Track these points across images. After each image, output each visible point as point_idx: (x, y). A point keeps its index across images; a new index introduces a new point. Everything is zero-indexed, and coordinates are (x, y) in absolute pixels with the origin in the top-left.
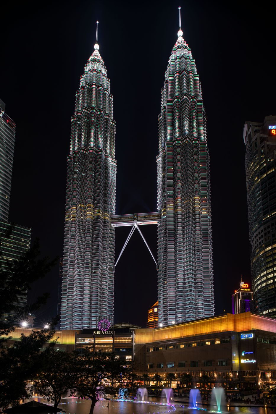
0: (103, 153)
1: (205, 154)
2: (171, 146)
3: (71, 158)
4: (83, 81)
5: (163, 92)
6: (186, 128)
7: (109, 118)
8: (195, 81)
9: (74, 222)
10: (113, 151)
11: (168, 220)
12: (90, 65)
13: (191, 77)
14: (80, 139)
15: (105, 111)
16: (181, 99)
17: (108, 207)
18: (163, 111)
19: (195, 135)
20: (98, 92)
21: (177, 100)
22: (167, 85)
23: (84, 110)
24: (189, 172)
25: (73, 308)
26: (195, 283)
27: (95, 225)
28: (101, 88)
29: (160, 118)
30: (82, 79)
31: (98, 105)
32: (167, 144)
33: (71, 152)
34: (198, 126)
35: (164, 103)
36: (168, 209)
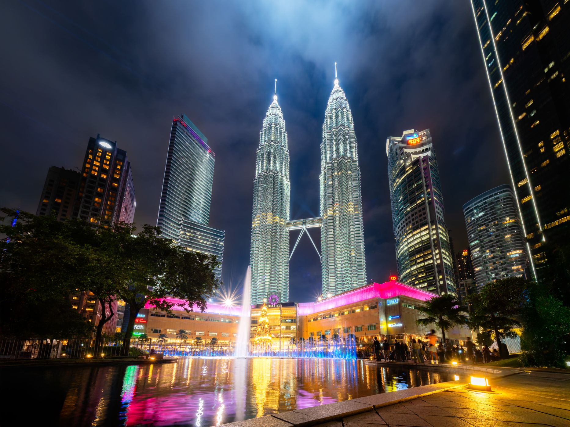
0: (280, 174)
1: (356, 170)
2: (330, 165)
3: (256, 179)
4: (265, 123)
5: (324, 126)
6: (341, 150)
7: (284, 148)
8: (348, 115)
9: (258, 227)
10: (288, 173)
11: (328, 222)
12: (270, 110)
13: (345, 112)
14: (262, 164)
15: (281, 144)
16: (337, 129)
17: (283, 215)
18: (325, 139)
19: (349, 155)
20: (276, 129)
21: (334, 130)
22: (327, 120)
23: (266, 143)
24: (344, 184)
25: (256, 293)
26: (351, 271)
27: (274, 228)
28: (278, 126)
29: (322, 146)
30: (265, 121)
31: (276, 139)
32: (327, 164)
33: (256, 176)
34: (351, 149)
35: (325, 134)
36: (328, 213)
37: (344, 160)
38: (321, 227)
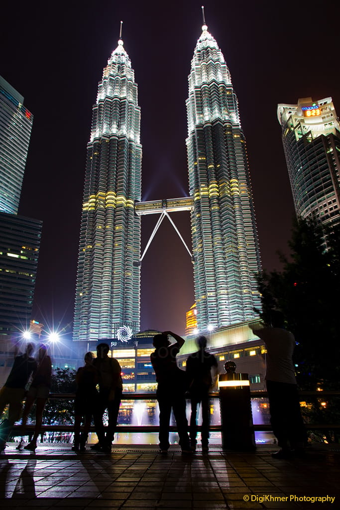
0: (127, 139)
2: (201, 129)
3: (92, 145)
5: (190, 79)
6: (217, 111)
7: (133, 105)
8: (222, 68)
9: (92, 212)
10: (138, 136)
11: (201, 205)
12: (113, 58)
13: (218, 65)
14: (101, 125)
16: (209, 85)
17: (132, 194)
18: (192, 95)
19: (227, 117)
21: (205, 85)
22: (194, 73)
23: (107, 99)
25: (88, 313)
27: (117, 214)
28: (125, 78)
29: (189, 103)
30: (106, 71)
32: (196, 127)
33: (92, 140)
35: (191, 89)
36: (202, 193)
37: (221, 124)
38: (190, 211)
